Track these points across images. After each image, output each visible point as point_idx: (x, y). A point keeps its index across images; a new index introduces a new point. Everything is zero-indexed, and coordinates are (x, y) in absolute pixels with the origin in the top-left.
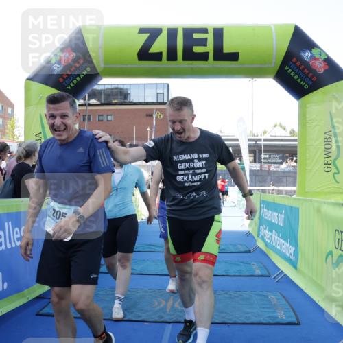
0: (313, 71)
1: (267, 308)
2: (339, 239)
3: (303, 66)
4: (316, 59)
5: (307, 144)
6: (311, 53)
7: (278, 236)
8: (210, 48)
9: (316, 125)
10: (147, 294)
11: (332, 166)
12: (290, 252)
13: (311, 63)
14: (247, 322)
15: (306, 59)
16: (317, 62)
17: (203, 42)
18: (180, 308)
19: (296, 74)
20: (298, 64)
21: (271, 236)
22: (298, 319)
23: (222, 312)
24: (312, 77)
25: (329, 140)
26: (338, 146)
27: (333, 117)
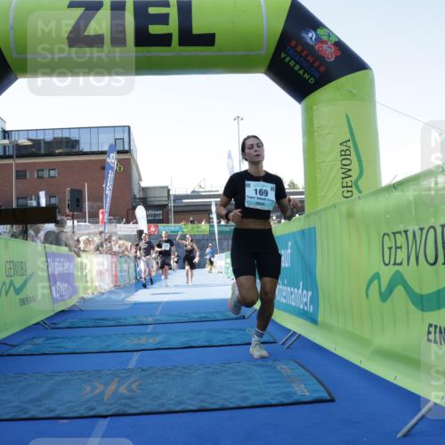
0: (320, 58)
1: (277, 382)
2: (390, 248)
3: (305, 52)
4: (323, 42)
5: (317, 161)
6: (317, 34)
8: (173, 27)
9: (329, 133)
10: (76, 377)
11: (354, 189)
13: (316, 47)
14: (243, 405)
15: (309, 42)
16: (325, 46)
17: (163, 19)
18: (127, 393)
19: (296, 63)
20: (299, 49)
22: (329, 394)
23: (199, 394)
24: (319, 66)
25: (348, 152)
26: (360, 161)
27: (351, 121)
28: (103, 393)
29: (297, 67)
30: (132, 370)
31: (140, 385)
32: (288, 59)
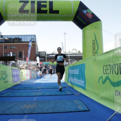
0: (87, 17)
1: (74, 105)
2: (105, 70)
3: (83, 16)
4: (88, 13)
5: (86, 45)
6: (87, 11)
7: (77, 79)
9: (90, 38)
10: (19, 103)
12: (82, 83)
13: (86, 15)
14: (65, 111)
15: (85, 13)
16: (89, 14)
17: (45, 6)
18: (33, 108)
19: (81, 19)
20: (82, 15)
21: (74, 80)
22: (88, 109)
23: (53, 108)
24: (87, 20)
25: (94, 43)
26: (98, 46)
27: (96, 35)
28: (26, 108)
29: (81, 20)
30: (35, 101)
31: (37, 106)
32: (79, 17)
